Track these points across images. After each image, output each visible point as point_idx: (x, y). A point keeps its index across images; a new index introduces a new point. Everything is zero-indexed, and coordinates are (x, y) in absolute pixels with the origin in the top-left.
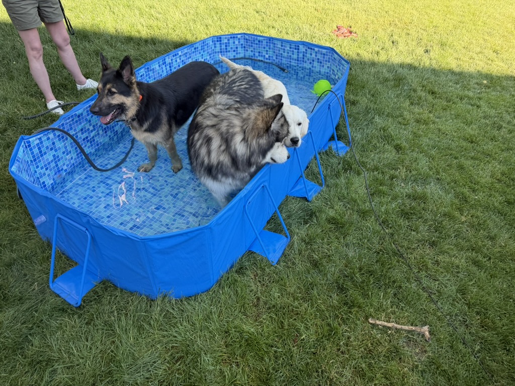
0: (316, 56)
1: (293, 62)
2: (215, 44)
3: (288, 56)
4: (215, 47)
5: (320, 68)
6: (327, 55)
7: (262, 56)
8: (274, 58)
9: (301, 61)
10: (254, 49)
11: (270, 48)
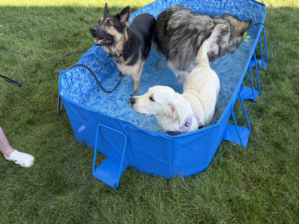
0: (234, 4)
1: (216, 11)
2: (163, 3)
3: (213, 6)
4: (163, 5)
5: (237, 12)
6: (243, 2)
7: (194, 9)
8: (203, 9)
9: (222, 9)
10: (189, 4)
11: (200, 3)
